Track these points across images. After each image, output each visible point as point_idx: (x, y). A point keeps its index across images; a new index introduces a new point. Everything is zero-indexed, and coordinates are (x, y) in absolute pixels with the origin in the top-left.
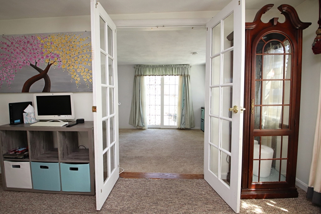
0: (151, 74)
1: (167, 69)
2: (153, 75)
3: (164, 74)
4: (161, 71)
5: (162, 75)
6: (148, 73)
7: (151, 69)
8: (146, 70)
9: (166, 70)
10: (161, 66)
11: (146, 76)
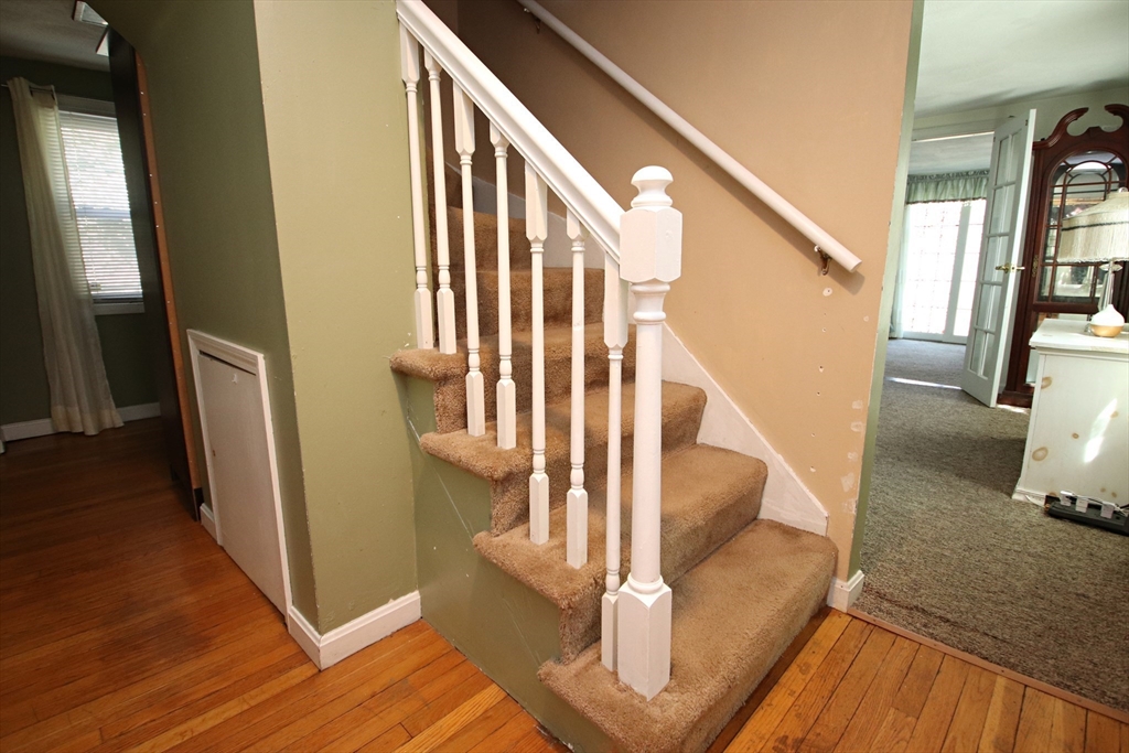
0: (930, 198)
1: (981, 181)
2: (934, 201)
3: (971, 195)
4: (961, 189)
5: (963, 200)
6: (919, 198)
7: (933, 186)
8: (916, 188)
9: (976, 186)
10: (963, 175)
11: (914, 203)
